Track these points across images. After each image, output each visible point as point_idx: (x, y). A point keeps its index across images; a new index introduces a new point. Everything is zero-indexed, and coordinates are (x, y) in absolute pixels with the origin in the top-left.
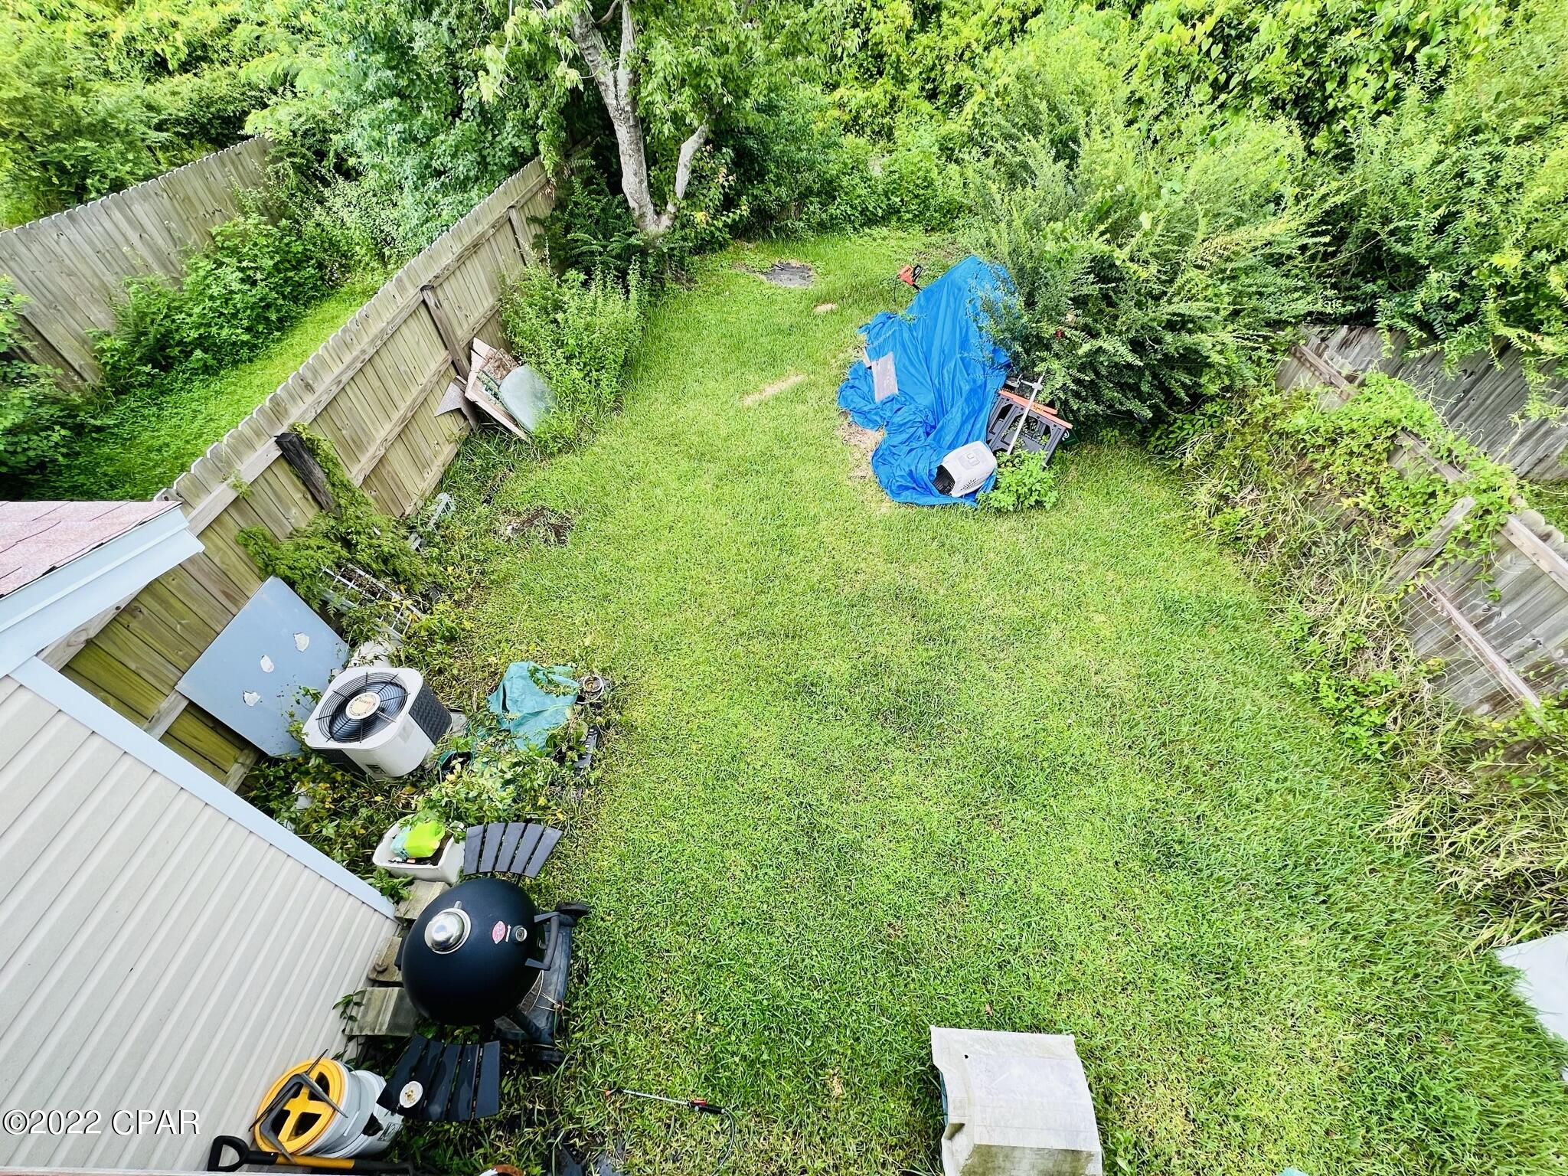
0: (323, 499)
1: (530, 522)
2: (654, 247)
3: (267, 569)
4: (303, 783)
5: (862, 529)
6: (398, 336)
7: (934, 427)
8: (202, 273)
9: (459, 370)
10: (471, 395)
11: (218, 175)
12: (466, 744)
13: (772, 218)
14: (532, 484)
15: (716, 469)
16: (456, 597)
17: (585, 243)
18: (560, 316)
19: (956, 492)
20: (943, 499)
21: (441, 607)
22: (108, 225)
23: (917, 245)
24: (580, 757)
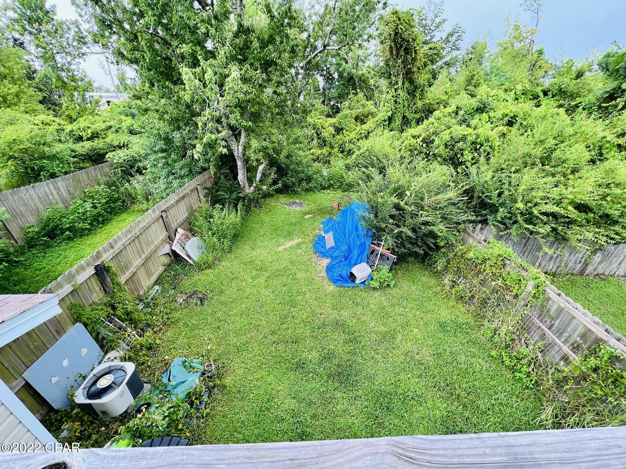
0: (107, 290)
1: (190, 297)
2: (248, 197)
3: (77, 319)
4: (67, 423)
5: (322, 296)
6: (150, 229)
7: (348, 258)
8: (77, 205)
9: (170, 239)
10: (174, 248)
11: (93, 173)
12: (150, 398)
13: (290, 187)
14: (193, 281)
15: (267, 274)
16: (155, 330)
17: (223, 195)
18: (211, 220)
19: (357, 282)
20: (352, 285)
21: (148, 334)
22: (46, 189)
23: (340, 196)
24: (200, 403)
